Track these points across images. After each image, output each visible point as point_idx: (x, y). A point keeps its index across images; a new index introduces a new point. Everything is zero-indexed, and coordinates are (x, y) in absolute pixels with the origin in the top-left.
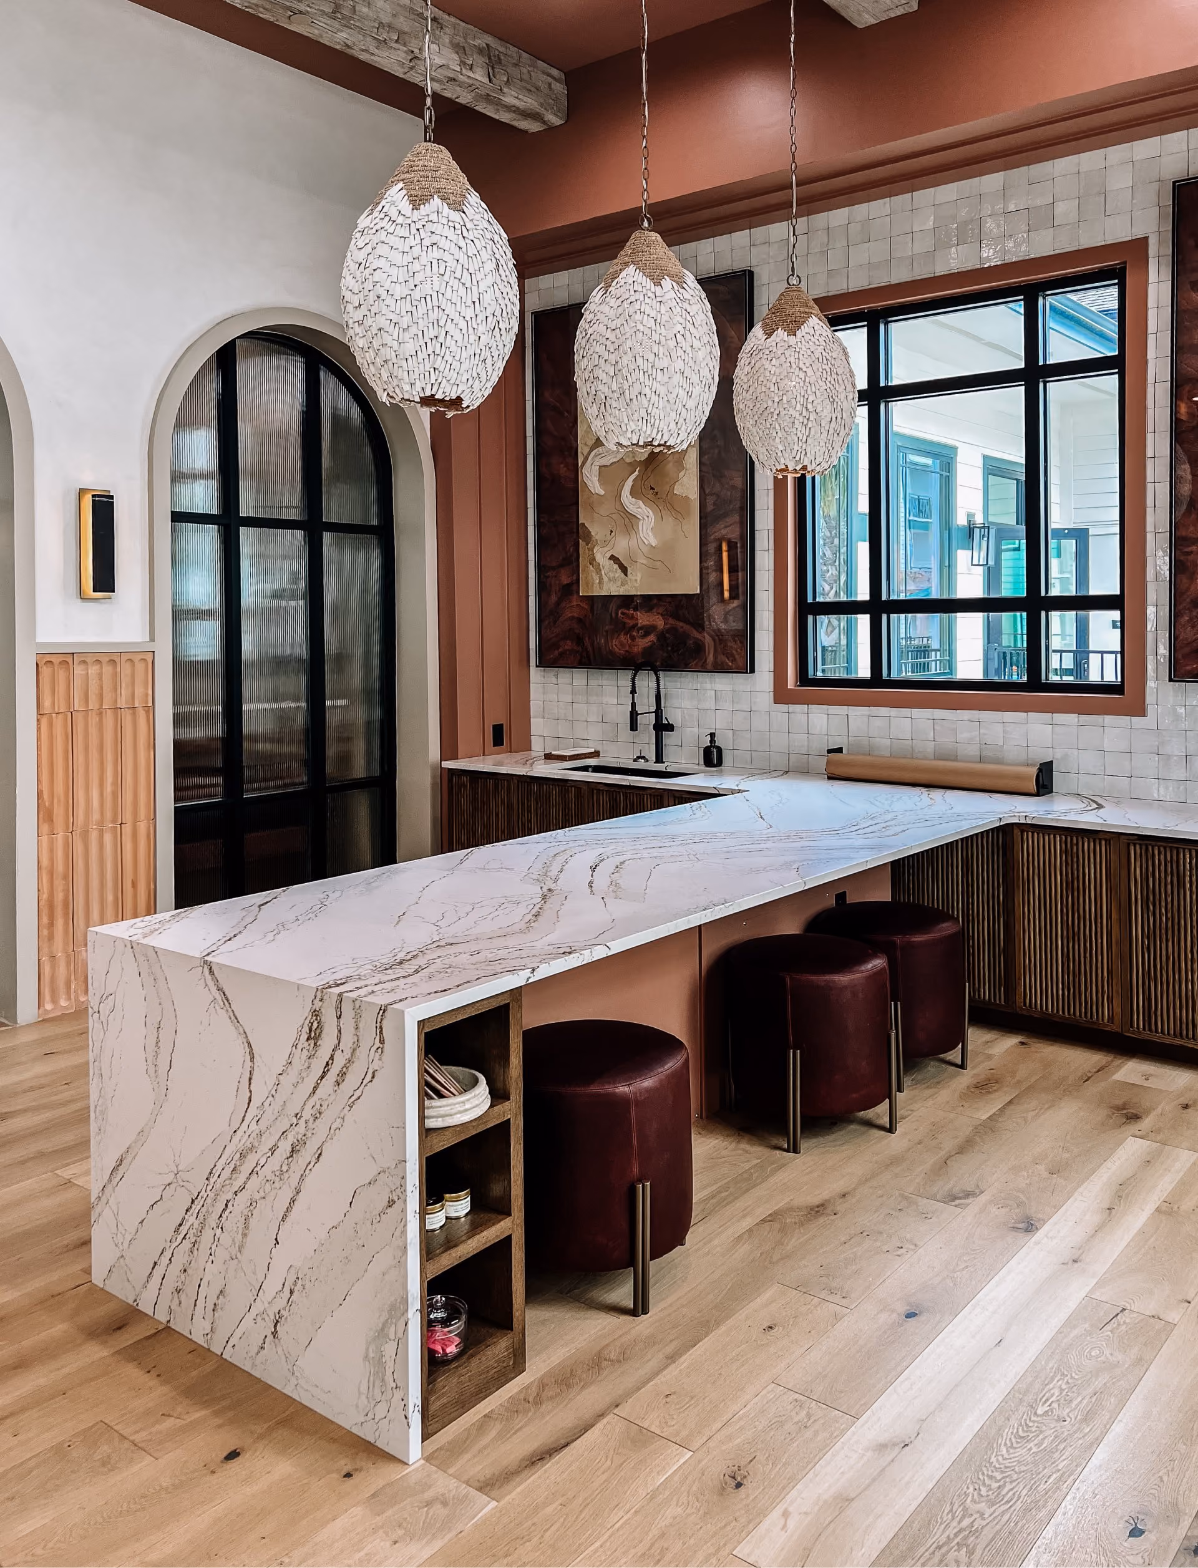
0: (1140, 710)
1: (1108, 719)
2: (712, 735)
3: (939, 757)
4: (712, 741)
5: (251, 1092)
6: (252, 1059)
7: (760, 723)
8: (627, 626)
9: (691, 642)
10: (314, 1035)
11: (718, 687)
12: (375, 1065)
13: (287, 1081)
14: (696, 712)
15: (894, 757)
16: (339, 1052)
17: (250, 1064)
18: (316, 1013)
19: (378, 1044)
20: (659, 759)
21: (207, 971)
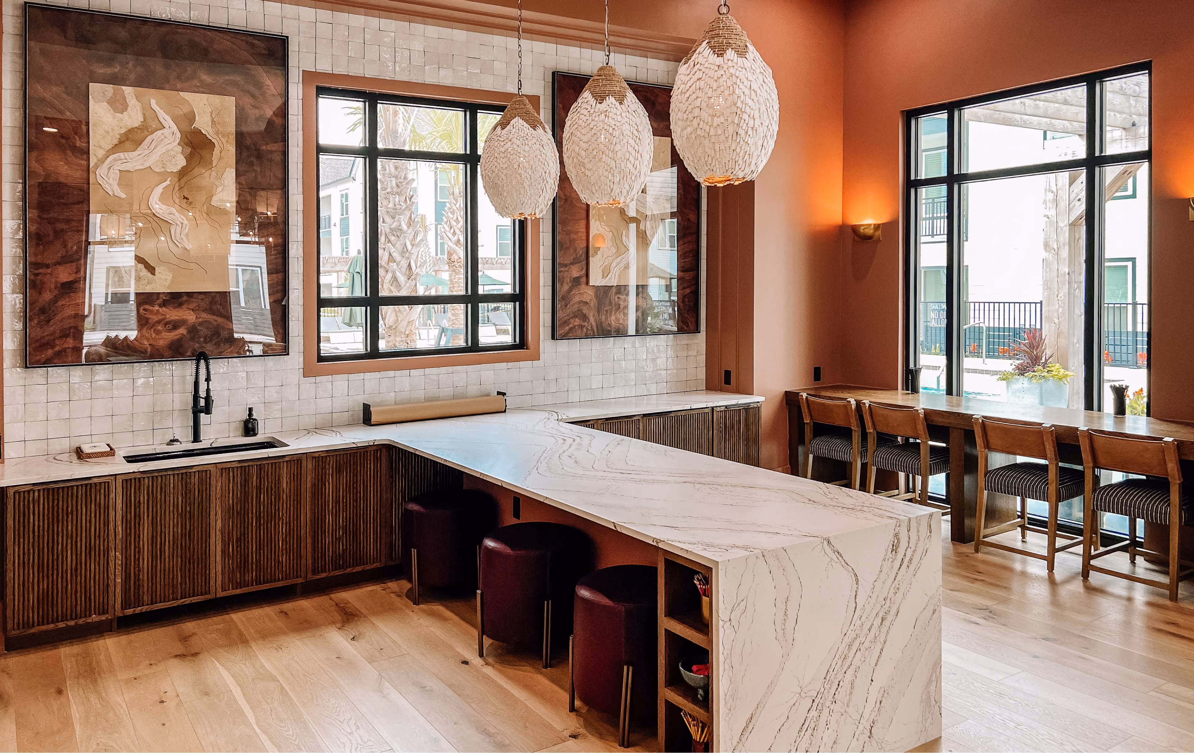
0: (536, 357)
1: (522, 364)
2: (250, 410)
3: (427, 400)
4: (250, 414)
5: (856, 603)
6: (857, 584)
7: (291, 393)
8: (150, 321)
9: (226, 333)
10: (895, 549)
11: (250, 369)
12: (927, 546)
13: (879, 584)
14: (226, 393)
15: (398, 404)
16: (909, 549)
17: (856, 586)
18: (896, 535)
19: (929, 534)
20: (196, 438)
21: (825, 543)
